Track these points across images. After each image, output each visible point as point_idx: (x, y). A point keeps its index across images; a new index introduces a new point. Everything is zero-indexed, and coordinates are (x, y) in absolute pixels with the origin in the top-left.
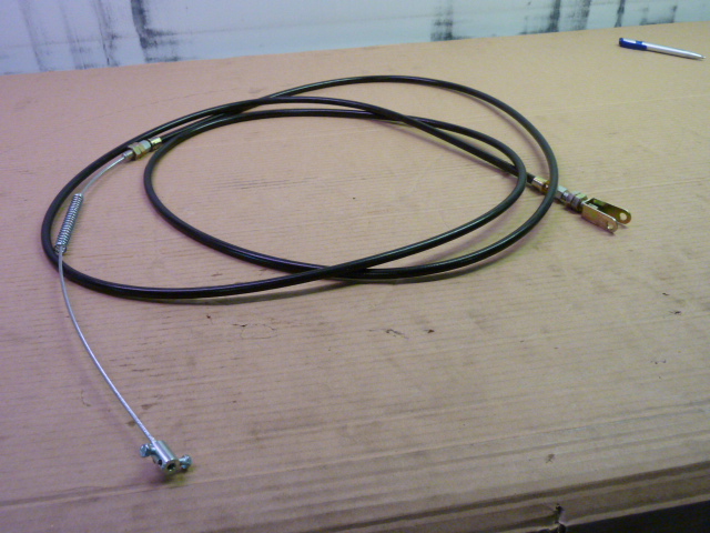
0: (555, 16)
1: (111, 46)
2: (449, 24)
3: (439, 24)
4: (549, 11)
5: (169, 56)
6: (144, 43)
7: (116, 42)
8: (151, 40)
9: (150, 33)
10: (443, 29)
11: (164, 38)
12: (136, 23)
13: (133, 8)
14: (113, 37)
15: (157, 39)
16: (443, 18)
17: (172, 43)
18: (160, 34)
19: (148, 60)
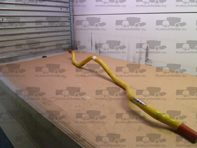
5: (150, 64)
6: (146, 61)
7: (141, 59)
12: (145, 57)
13: (146, 54)
17: (151, 62)
18: (149, 60)
19: (146, 64)
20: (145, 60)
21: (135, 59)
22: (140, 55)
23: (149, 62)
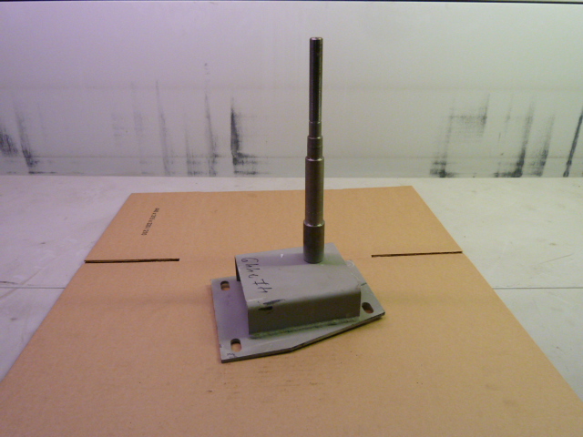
0: (521, 163)
1: (214, 162)
2: (444, 164)
3: (436, 163)
4: (516, 160)
5: (251, 170)
6: (235, 161)
7: (217, 159)
8: (240, 160)
9: (240, 155)
10: (439, 167)
11: (249, 159)
12: (232, 149)
13: (232, 140)
14: (216, 156)
15: (244, 160)
16: (440, 160)
17: (254, 163)
18: (246, 156)
19: (236, 172)
20: (231, 160)
21: (194, 163)
22: (213, 146)
23: (247, 162)
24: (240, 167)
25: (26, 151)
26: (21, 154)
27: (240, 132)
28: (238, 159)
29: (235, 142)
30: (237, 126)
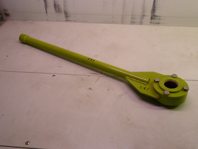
20: (150, 18)
21: (134, 18)
22: (144, 11)
23: (156, 19)
24: (153, 21)
25: (66, 12)
26: (63, 12)
27: (156, 6)
28: (153, 17)
29: (154, 10)
30: (156, 3)
